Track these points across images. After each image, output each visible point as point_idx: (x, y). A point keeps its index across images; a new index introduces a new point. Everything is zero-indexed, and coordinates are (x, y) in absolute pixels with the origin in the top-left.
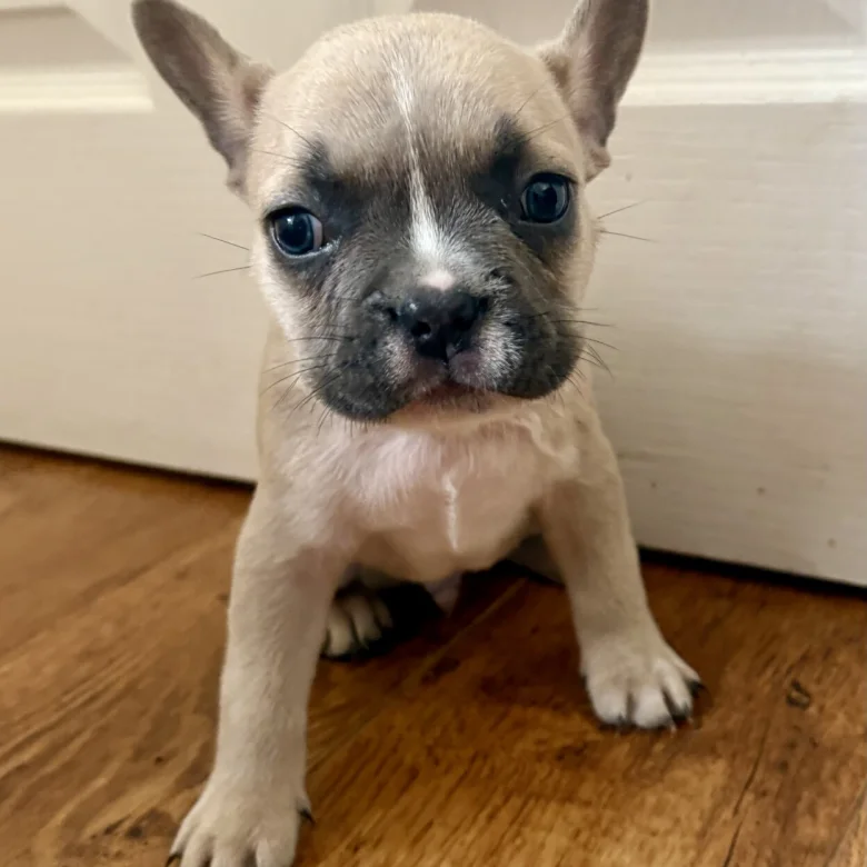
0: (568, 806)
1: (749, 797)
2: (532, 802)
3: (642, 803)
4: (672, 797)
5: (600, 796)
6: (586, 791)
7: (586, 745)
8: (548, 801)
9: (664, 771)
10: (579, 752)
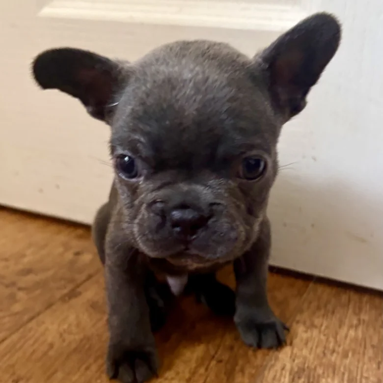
1: (213, 363)
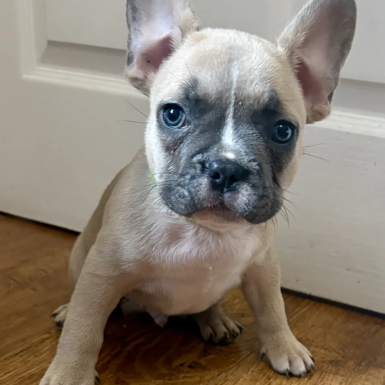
0: (336, 376)
2: (324, 373)
3: (361, 378)
4: (371, 377)
5: (347, 374)
6: (341, 372)
7: (339, 361)
8: (330, 373)
9: (366, 370)
10: (336, 362)
